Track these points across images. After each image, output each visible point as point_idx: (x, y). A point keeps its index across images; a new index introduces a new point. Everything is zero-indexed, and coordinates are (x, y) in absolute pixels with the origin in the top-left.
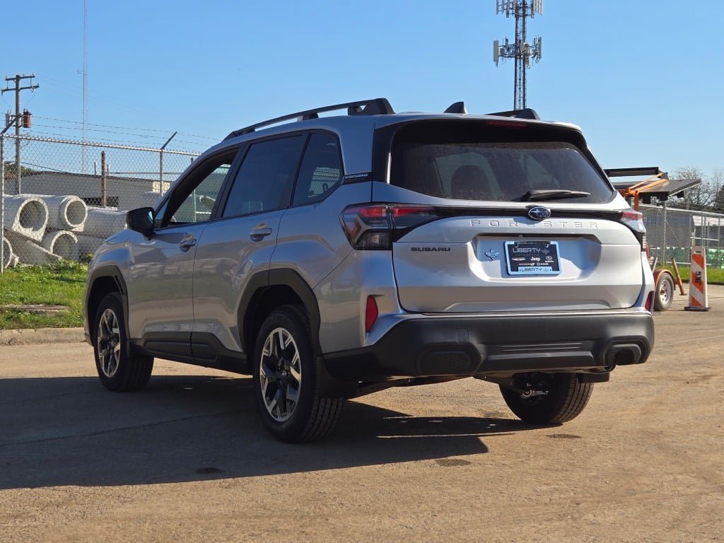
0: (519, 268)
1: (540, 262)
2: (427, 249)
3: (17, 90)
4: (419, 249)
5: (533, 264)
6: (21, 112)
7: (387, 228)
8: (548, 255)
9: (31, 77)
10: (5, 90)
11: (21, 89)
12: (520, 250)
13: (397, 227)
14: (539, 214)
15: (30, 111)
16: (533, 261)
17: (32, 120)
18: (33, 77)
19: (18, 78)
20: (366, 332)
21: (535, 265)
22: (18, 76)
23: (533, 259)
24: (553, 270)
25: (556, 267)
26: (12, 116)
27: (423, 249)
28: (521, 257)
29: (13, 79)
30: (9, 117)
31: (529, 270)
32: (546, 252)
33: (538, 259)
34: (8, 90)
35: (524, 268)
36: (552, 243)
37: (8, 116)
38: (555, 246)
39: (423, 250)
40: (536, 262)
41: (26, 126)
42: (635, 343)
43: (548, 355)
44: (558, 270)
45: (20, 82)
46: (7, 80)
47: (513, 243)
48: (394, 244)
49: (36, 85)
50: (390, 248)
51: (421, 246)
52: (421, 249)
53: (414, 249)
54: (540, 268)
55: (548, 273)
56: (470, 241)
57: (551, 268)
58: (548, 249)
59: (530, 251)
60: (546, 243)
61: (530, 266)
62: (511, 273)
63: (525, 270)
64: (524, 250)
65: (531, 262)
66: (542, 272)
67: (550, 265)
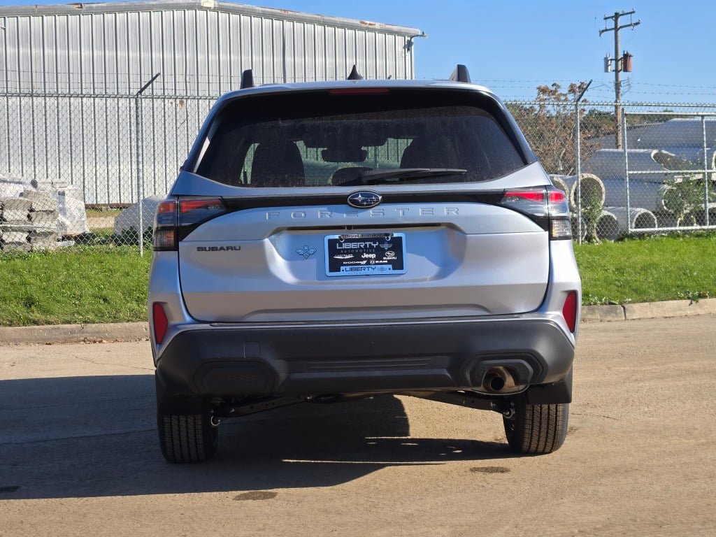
0: (342, 268)
1: (375, 259)
2: (213, 249)
3: (616, 29)
4: (205, 248)
5: (365, 262)
6: (621, 56)
7: (173, 225)
8: (389, 249)
9: (631, 13)
10: (603, 31)
11: (621, 27)
12: (347, 246)
13: (183, 224)
14: (363, 201)
15: (630, 53)
16: (365, 259)
17: (633, 62)
18: (634, 12)
19: (617, 16)
20: (157, 343)
21: (367, 264)
22: (616, 14)
23: (366, 256)
24: (393, 269)
25: (398, 264)
26: (611, 60)
27: (209, 248)
28: (347, 254)
29: (612, 17)
30: (608, 61)
31: (357, 269)
32: (386, 246)
33: (373, 256)
34: (606, 30)
35: (348, 268)
36: (395, 235)
37: (606, 60)
38: (400, 238)
39: (209, 250)
40: (369, 259)
41: (626, 69)
42: (522, 358)
43: (378, 373)
44: (402, 269)
45: (619, 19)
46: (606, 19)
47: (337, 237)
48: (180, 243)
49: (637, 21)
50: (176, 248)
51: (207, 245)
52: (208, 249)
53: (199, 249)
54: (373, 266)
55: (384, 273)
56: (268, 237)
57: (390, 266)
58: (389, 242)
59: (362, 246)
60: (387, 235)
61: (360, 264)
62: (329, 274)
63: (351, 270)
64: (352, 246)
65: (363, 260)
66: (376, 272)
67: (390, 262)
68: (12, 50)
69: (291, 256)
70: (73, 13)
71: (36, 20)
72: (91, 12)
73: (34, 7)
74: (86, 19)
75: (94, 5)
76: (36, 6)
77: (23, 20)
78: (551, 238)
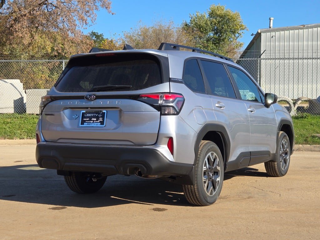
1: (96, 121)
12: (88, 115)
14: (89, 98)
16: (93, 120)
21: (93, 122)
23: (93, 119)
24: (101, 125)
25: (102, 123)
27: (48, 114)
28: (87, 118)
31: (89, 124)
33: (95, 119)
35: (86, 123)
36: (104, 111)
38: (105, 113)
40: (94, 120)
44: (103, 125)
47: (84, 112)
53: (46, 115)
54: (95, 123)
55: (98, 126)
56: (62, 111)
57: (100, 123)
58: (101, 114)
59: (92, 115)
60: (101, 111)
61: (91, 122)
62: (80, 125)
63: (87, 124)
64: (89, 115)
65: (92, 120)
66: (95, 125)
67: (100, 122)
68: (278, 44)
69: (71, 118)
70: (301, 29)
71: (287, 32)
72: (308, 28)
73: (286, 27)
74: (305, 30)
75: (309, 25)
76: (287, 27)
77: (282, 32)
78: (161, 114)
